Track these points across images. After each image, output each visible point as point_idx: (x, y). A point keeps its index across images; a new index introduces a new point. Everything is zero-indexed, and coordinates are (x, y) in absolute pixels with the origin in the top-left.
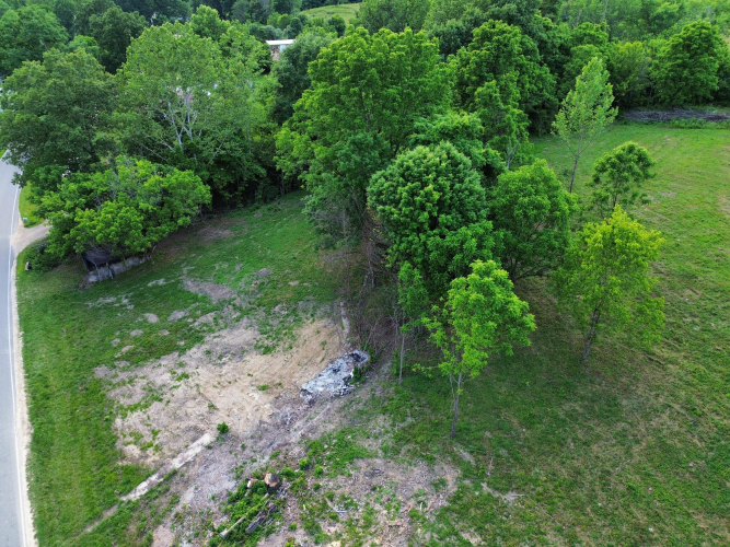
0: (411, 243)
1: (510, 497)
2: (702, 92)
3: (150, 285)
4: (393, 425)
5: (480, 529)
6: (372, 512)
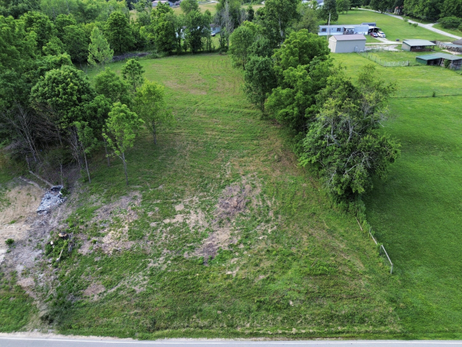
1: (161, 187)
2: (131, 45)
4: (100, 195)
5: (158, 199)
6: (117, 218)
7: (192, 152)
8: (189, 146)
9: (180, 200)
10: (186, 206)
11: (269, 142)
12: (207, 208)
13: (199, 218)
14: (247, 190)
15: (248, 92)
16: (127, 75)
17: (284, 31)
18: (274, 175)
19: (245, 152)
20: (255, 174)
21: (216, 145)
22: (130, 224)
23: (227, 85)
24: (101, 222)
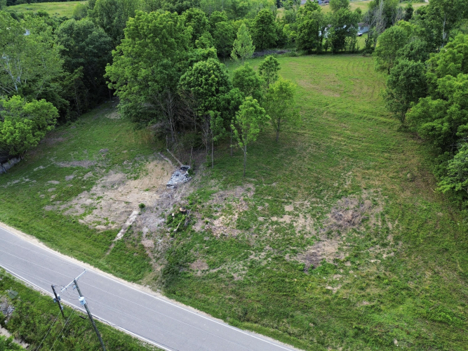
0: (210, 101)
1: (274, 184)
2: (273, 42)
3: (35, 170)
4: (219, 180)
5: (270, 195)
6: (229, 205)
7: (312, 155)
8: (310, 148)
9: (291, 201)
10: (296, 209)
11: (404, 157)
12: (317, 215)
13: (307, 223)
14: (366, 206)
15: (388, 99)
16: (263, 71)
17: (448, 33)
18: (402, 195)
19: (372, 164)
20: (379, 190)
21: (340, 151)
22: (240, 214)
23: (365, 90)
24: (215, 206)
